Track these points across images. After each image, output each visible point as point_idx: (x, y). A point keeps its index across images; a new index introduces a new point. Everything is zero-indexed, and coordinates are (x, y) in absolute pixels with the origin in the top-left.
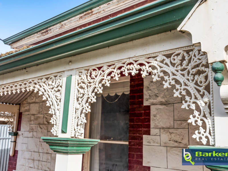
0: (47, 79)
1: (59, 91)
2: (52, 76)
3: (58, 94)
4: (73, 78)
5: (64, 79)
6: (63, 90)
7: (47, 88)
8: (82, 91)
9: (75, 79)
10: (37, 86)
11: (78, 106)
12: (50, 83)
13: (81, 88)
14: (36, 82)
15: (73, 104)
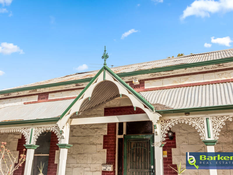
0: (25, 129)
1: (29, 132)
2: (26, 128)
3: (28, 133)
4: (33, 129)
5: (31, 129)
6: (30, 132)
7: (24, 131)
8: (36, 133)
9: (34, 130)
10: (21, 131)
11: (34, 137)
12: (26, 130)
13: (36, 132)
14: (20, 129)
15: (33, 136)
